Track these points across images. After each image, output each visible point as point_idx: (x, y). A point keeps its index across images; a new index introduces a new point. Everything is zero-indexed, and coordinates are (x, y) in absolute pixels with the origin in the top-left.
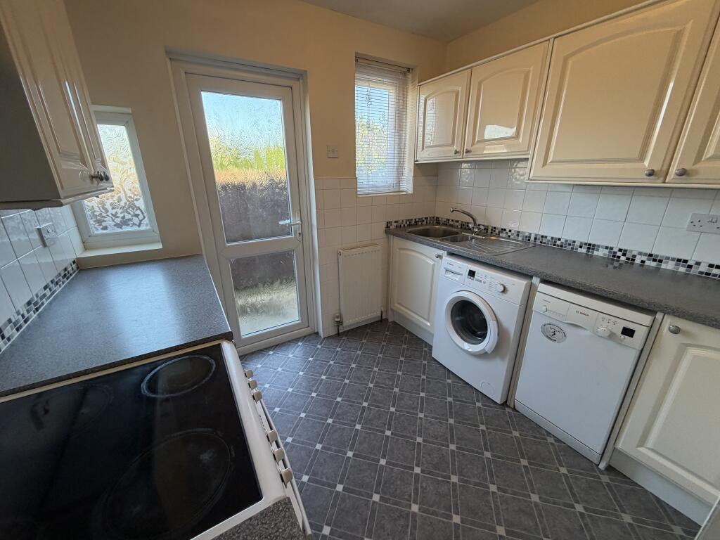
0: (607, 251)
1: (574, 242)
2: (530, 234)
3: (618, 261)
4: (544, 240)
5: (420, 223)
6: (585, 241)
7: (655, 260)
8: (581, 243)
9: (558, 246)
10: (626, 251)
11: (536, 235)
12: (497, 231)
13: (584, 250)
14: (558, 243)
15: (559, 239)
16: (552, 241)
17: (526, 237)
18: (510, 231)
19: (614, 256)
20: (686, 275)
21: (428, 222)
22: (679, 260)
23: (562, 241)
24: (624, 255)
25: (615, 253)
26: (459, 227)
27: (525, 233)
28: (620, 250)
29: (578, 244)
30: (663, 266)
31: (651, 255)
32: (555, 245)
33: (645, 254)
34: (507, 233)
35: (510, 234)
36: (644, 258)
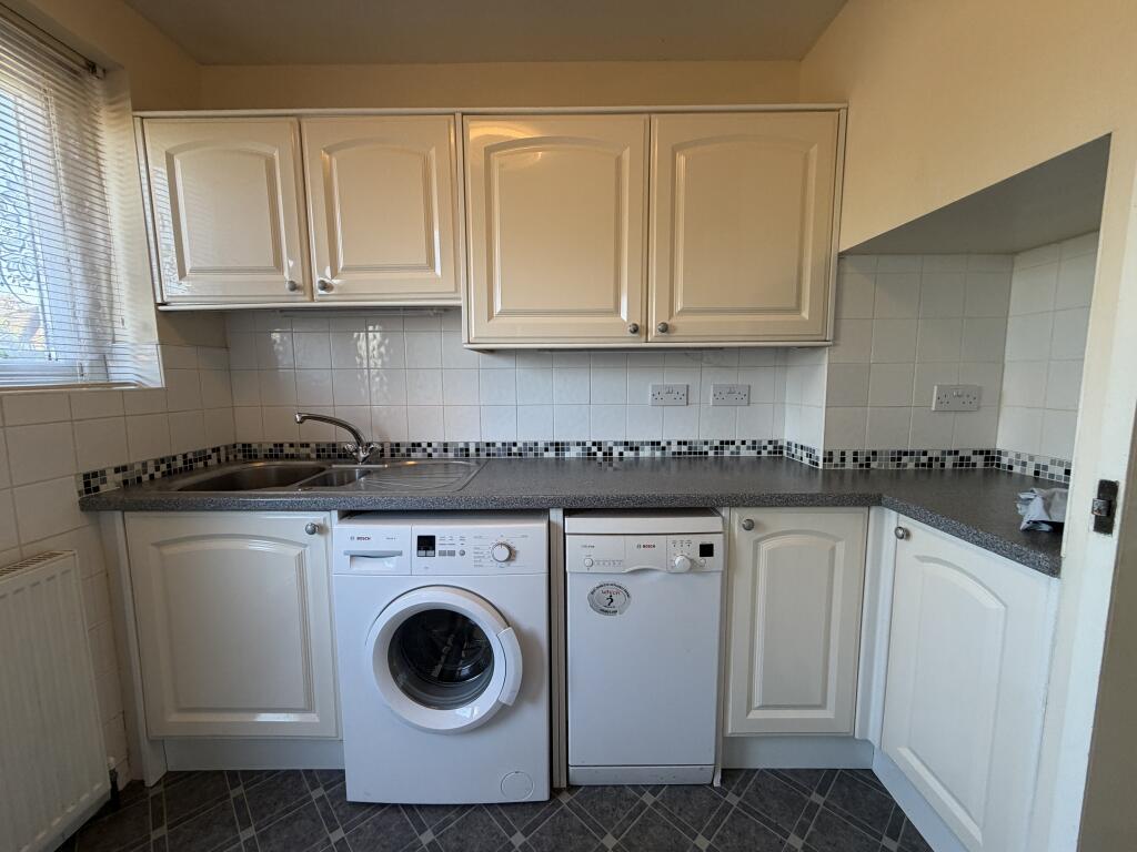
0: (580, 448)
1: (536, 444)
2: (467, 444)
3: (595, 459)
4: (492, 450)
5: (201, 464)
6: (550, 440)
7: (631, 449)
8: (546, 444)
9: (515, 454)
10: (600, 443)
11: (477, 444)
12: (403, 450)
13: (551, 454)
14: (514, 450)
15: (515, 444)
16: (504, 450)
17: (461, 450)
18: (430, 445)
19: (589, 454)
20: (663, 459)
21: (223, 459)
22: (653, 443)
23: (520, 445)
24: (600, 449)
25: (589, 449)
26: (314, 456)
27: (457, 443)
28: (594, 444)
29: (541, 445)
30: (641, 454)
31: (626, 443)
32: (510, 454)
33: (621, 444)
34: (425, 450)
35: (429, 450)
36: (621, 449)
